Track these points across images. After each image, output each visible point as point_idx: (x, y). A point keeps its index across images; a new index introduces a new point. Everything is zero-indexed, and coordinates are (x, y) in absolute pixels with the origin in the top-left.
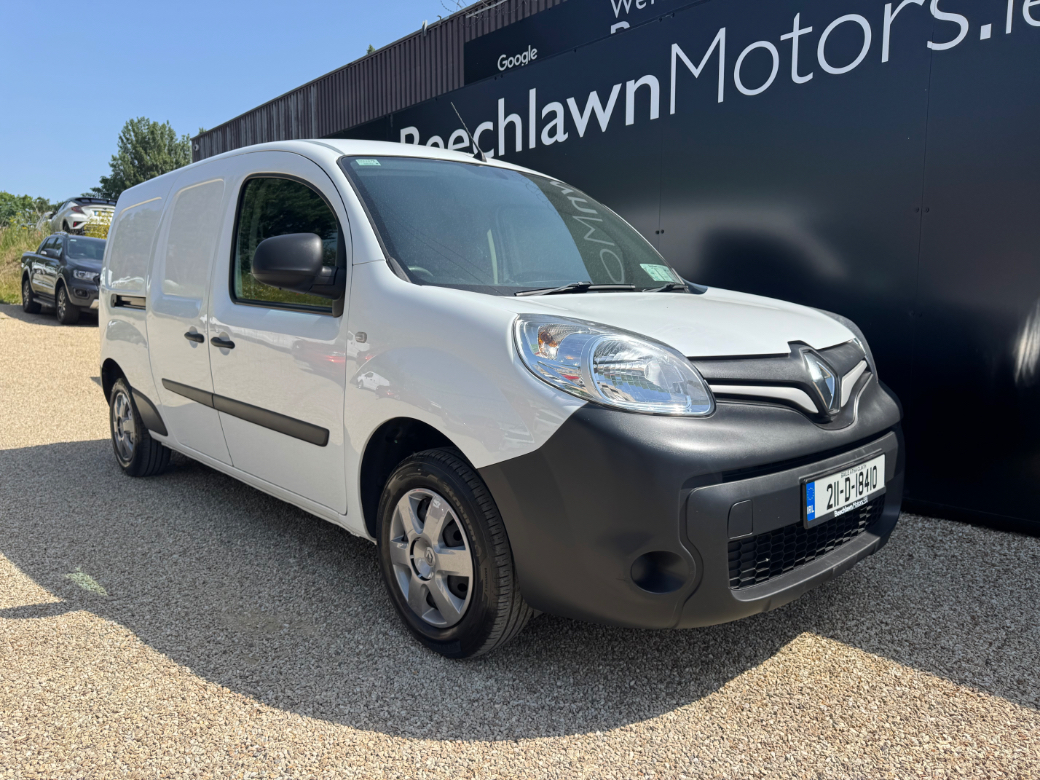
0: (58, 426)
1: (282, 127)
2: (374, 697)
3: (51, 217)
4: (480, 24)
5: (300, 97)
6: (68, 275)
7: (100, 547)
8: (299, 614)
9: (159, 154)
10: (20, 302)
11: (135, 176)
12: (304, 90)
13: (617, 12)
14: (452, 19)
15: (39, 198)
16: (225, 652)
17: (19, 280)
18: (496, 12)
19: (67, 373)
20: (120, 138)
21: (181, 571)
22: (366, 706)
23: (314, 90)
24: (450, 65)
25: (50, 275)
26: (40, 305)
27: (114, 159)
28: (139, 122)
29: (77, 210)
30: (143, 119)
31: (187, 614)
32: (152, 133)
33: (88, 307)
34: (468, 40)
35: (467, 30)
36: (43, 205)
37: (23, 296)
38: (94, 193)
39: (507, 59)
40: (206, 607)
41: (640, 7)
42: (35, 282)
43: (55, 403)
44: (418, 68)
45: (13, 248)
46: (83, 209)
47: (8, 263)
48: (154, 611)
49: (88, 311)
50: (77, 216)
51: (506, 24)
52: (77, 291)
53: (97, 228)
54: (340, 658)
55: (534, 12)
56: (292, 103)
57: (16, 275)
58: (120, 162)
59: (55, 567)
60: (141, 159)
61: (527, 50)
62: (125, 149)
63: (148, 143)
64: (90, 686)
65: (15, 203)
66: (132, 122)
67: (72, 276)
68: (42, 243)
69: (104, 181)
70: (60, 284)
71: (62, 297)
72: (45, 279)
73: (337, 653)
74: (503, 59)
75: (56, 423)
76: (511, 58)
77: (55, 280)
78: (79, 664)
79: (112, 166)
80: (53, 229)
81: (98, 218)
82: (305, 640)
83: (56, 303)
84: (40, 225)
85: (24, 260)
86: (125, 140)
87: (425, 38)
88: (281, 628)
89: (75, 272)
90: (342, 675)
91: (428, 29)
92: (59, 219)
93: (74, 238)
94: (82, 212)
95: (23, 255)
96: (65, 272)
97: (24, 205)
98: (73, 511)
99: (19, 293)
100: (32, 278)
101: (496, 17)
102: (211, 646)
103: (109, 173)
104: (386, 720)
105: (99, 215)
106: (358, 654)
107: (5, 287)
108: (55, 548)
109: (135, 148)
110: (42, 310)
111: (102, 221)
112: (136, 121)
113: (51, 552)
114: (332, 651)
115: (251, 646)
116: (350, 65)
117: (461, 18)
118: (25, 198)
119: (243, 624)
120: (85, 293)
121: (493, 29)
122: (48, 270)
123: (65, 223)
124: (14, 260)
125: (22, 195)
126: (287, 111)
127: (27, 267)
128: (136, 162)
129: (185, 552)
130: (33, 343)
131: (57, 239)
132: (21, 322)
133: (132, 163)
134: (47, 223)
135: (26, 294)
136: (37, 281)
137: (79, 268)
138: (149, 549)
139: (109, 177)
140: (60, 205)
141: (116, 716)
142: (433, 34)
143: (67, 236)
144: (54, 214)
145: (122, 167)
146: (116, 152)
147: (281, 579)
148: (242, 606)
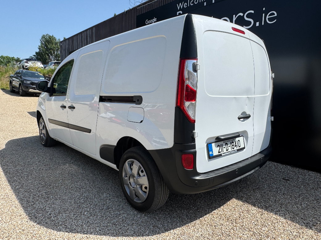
0: (14, 126)
1: (85, 39)
2: (77, 198)
3: (19, 64)
4: (141, 10)
5: (90, 30)
6: (22, 82)
7: (17, 160)
8: (65, 178)
9: (52, 45)
10: (9, 89)
11: (45, 51)
12: (92, 28)
13: (179, 8)
14: (133, 9)
15: (17, 58)
16: (43, 187)
17: (9, 83)
18: (145, 7)
19: (20, 111)
20: (41, 40)
21: (37, 166)
22: (74, 200)
23: (94, 28)
24: (132, 22)
25: (18, 81)
26: (15, 90)
27: (39, 46)
28: (46, 35)
29: (26, 62)
30: (47, 34)
31: (36, 177)
32: (50, 39)
33: (28, 91)
34: (137, 15)
35: (137, 12)
36: (18, 60)
37: (10, 88)
38: (33, 56)
39: (148, 21)
40: (41, 176)
41: (185, 7)
42: (13, 83)
43: (15, 119)
44: (123, 23)
45: (8, 73)
46: (28, 62)
47: (6, 78)
48: (28, 176)
49: (28, 92)
50: (26, 64)
51: (148, 11)
52: (25, 86)
53: (32, 68)
54: (72, 189)
55: (156, 7)
56: (88, 32)
57: (8, 81)
58: (41, 47)
59: (4, 165)
60: (47, 46)
61: (154, 19)
62: (42, 43)
63: (49, 42)
64: (6, 194)
65: (10, 59)
66: (44, 35)
67: (24, 82)
68: (16, 72)
69: (36, 53)
70: (20, 84)
71: (21, 88)
72: (16, 83)
73: (72, 187)
74: (147, 21)
75: (14, 125)
76: (149, 21)
77: (19, 83)
78: (5, 189)
79: (39, 48)
80: (19, 68)
81: (32, 65)
82: (65, 184)
83: (19, 90)
84: (16, 66)
85: (10, 77)
86: (42, 41)
87: (125, 14)
88: (60, 181)
89: (24, 81)
90: (71, 193)
91: (126, 12)
92: (21, 65)
93: (24, 71)
94: (28, 63)
95: (11, 75)
96: (21, 81)
97: (13, 60)
98: (13, 150)
99: (9, 86)
100: (13, 82)
101: (145, 9)
102: (40, 185)
103: (38, 51)
104: (78, 203)
105: (33, 64)
106: (77, 188)
107: (5, 85)
108: (6, 160)
109: (45, 43)
110: (15, 92)
111: (34, 66)
112: (45, 35)
113: (4, 161)
114: (70, 187)
115: (50, 185)
116: (104, 21)
117: (136, 9)
118: (13, 58)
119: (50, 180)
120: (27, 87)
121: (144, 12)
122: (18, 80)
123: (23, 66)
124: (8, 77)
125: (12, 57)
126: (87, 34)
127: (11, 79)
128: (46, 47)
129: (40, 161)
130: (11, 102)
131: (20, 71)
132: (9, 95)
133: (44, 48)
134: (18, 66)
135: (11, 87)
136: (14, 83)
137: (25, 80)
138: (31, 160)
139: (37, 52)
140: (22, 60)
141: (11, 201)
142: (128, 13)
143: (22, 70)
144: (20, 63)
145: (41, 49)
146: (40, 44)
147: (63, 169)
148: (51, 176)
